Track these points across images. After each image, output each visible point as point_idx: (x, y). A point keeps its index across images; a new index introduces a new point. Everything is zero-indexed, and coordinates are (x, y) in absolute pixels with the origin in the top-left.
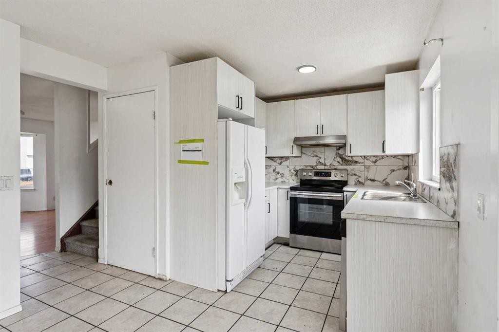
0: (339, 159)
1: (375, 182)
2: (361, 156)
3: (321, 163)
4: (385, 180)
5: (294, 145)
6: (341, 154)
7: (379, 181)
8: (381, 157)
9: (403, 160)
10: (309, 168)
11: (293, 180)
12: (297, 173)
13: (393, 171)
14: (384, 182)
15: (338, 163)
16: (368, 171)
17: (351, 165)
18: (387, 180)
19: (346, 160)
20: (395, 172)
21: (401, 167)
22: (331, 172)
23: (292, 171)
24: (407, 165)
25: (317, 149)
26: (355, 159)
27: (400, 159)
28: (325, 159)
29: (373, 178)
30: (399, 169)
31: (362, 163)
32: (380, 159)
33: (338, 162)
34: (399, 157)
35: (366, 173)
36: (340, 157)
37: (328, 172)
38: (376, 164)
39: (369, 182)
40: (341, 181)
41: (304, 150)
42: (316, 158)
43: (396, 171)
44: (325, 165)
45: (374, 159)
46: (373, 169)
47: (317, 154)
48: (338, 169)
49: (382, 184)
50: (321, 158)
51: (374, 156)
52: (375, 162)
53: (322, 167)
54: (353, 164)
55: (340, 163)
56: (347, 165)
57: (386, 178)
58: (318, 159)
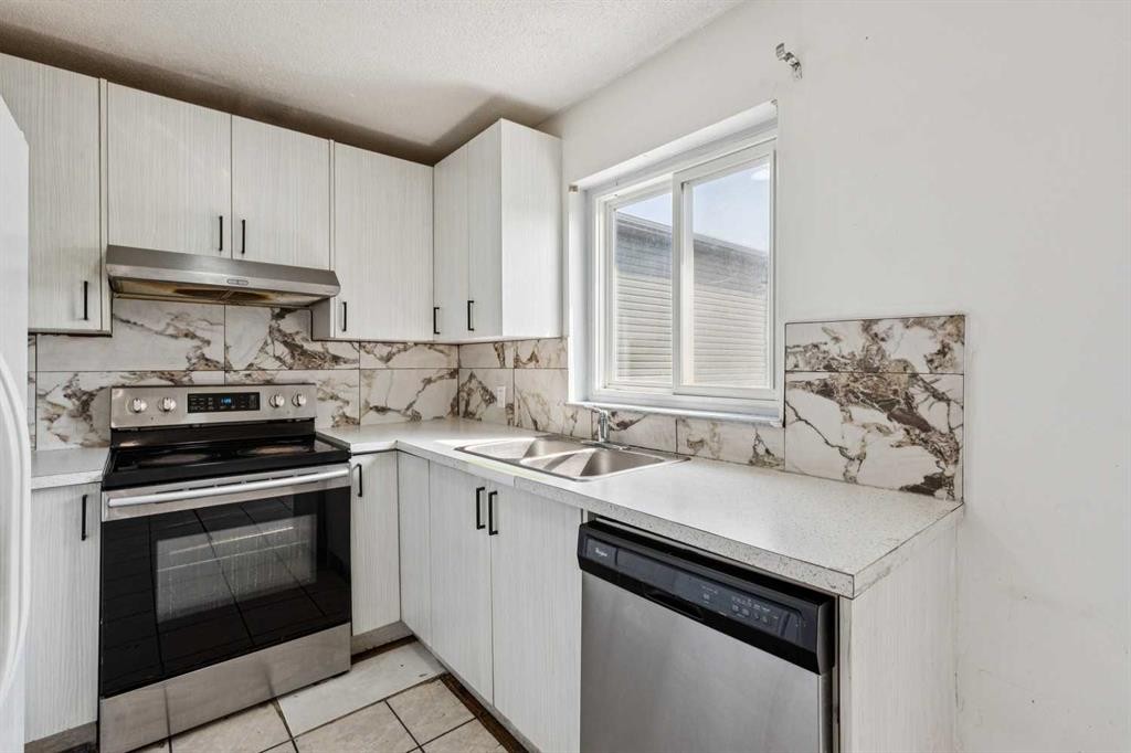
0: (281, 350)
1: (390, 413)
2: (350, 342)
3: (209, 363)
4: (411, 405)
5: (94, 282)
6: (288, 332)
7: (399, 411)
8: (401, 346)
9: (448, 355)
10: (155, 381)
11: (64, 439)
12: (85, 406)
13: (428, 381)
14: (409, 413)
15: (278, 363)
16: (369, 385)
17: (320, 367)
18: (415, 407)
19: (304, 353)
20: (432, 384)
21: (445, 372)
22: (257, 394)
23: (58, 397)
24: (456, 366)
25: (197, 310)
26: (333, 349)
27: (442, 352)
28: (227, 348)
29: (381, 404)
30: (441, 378)
31: (354, 361)
32: (399, 351)
33: (279, 358)
34: (441, 348)
35: (364, 390)
36: (286, 343)
37: (247, 395)
38: (390, 363)
39: (373, 416)
40: (294, 420)
41: (127, 308)
42: (189, 343)
43: (435, 381)
44: (227, 369)
45: (385, 350)
46: (382, 377)
47: (191, 329)
48: (276, 381)
49: (404, 419)
50: (208, 343)
51: (384, 343)
52: (388, 358)
53: (217, 377)
54: (327, 365)
55: (284, 363)
56: (308, 368)
57: (414, 402)
58: (199, 348)
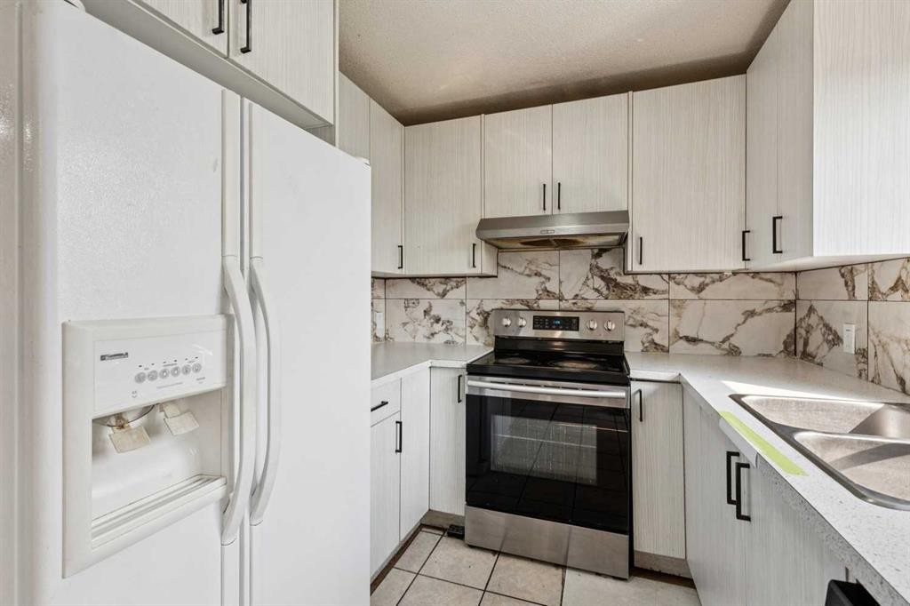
0: (599, 283)
1: (701, 345)
2: (660, 274)
3: (549, 294)
4: (727, 338)
5: (478, 241)
6: (604, 267)
7: (712, 344)
8: (717, 276)
9: (779, 285)
10: (518, 306)
11: (477, 339)
12: (486, 320)
13: (752, 314)
14: (726, 346)
15: (596, 294)
16: (679, 316)
17: (631, 297)
18: (734, 341)
19: (617, 285)
20: (756, 317)
21: (775, 304)
22: (578, 319)
23: (474, 314)
24: (792, 297)
25: (542, 256)
26: (643, 281)
27: (771, 281)
28: (560, 282)
29: (692, 334)
30: (769, 310)
31: (663, 292)
32: (713, 282)
33: (597, 290)
34: (768, 276)
35: (674, 320)
36: (602, 278)
37: (571, 318)
38: (703, 294)
39: (682, 346)
40: (607, 342)
41: (506, 258)
42: (536, 280)
43: (760, 314)
44: (561, 298)
45: (697, 281)
46: (693, 309)
47: (539, 270)
48: (594, 309)
49: (718, 352)
50: (549, 279)
51: (696, 274)
52: (701, 288)
53: (553, 304)
54: (637, 296)
55: (601, 294)
56: (620, 298)
57: (732, 335)
58: (543, 283)
